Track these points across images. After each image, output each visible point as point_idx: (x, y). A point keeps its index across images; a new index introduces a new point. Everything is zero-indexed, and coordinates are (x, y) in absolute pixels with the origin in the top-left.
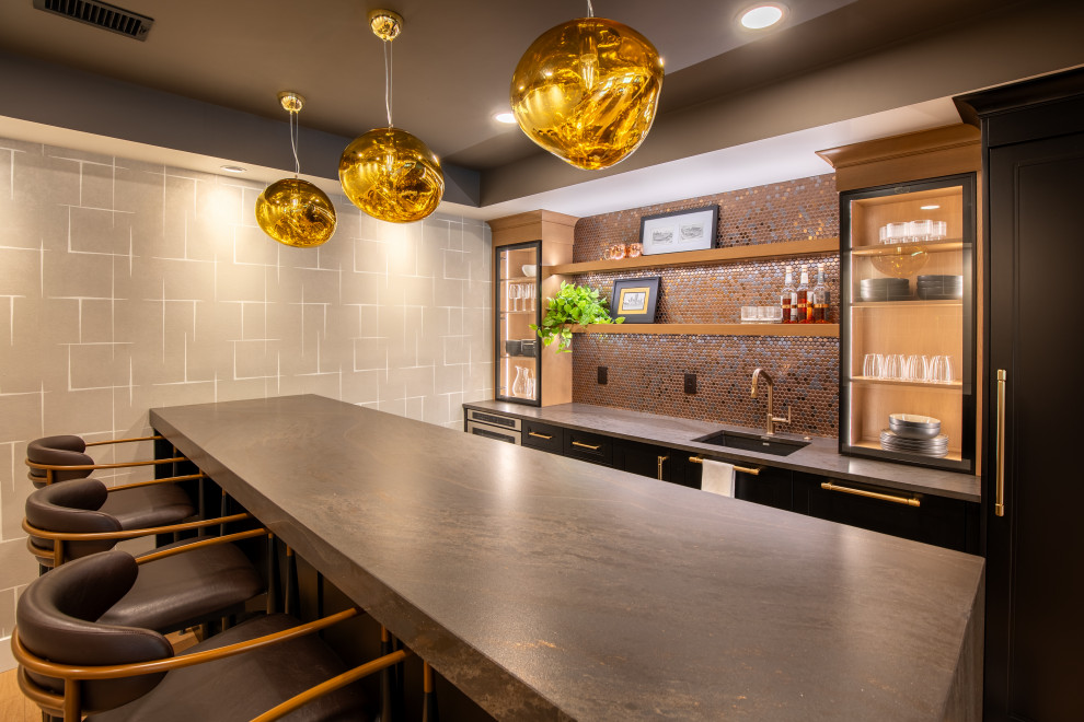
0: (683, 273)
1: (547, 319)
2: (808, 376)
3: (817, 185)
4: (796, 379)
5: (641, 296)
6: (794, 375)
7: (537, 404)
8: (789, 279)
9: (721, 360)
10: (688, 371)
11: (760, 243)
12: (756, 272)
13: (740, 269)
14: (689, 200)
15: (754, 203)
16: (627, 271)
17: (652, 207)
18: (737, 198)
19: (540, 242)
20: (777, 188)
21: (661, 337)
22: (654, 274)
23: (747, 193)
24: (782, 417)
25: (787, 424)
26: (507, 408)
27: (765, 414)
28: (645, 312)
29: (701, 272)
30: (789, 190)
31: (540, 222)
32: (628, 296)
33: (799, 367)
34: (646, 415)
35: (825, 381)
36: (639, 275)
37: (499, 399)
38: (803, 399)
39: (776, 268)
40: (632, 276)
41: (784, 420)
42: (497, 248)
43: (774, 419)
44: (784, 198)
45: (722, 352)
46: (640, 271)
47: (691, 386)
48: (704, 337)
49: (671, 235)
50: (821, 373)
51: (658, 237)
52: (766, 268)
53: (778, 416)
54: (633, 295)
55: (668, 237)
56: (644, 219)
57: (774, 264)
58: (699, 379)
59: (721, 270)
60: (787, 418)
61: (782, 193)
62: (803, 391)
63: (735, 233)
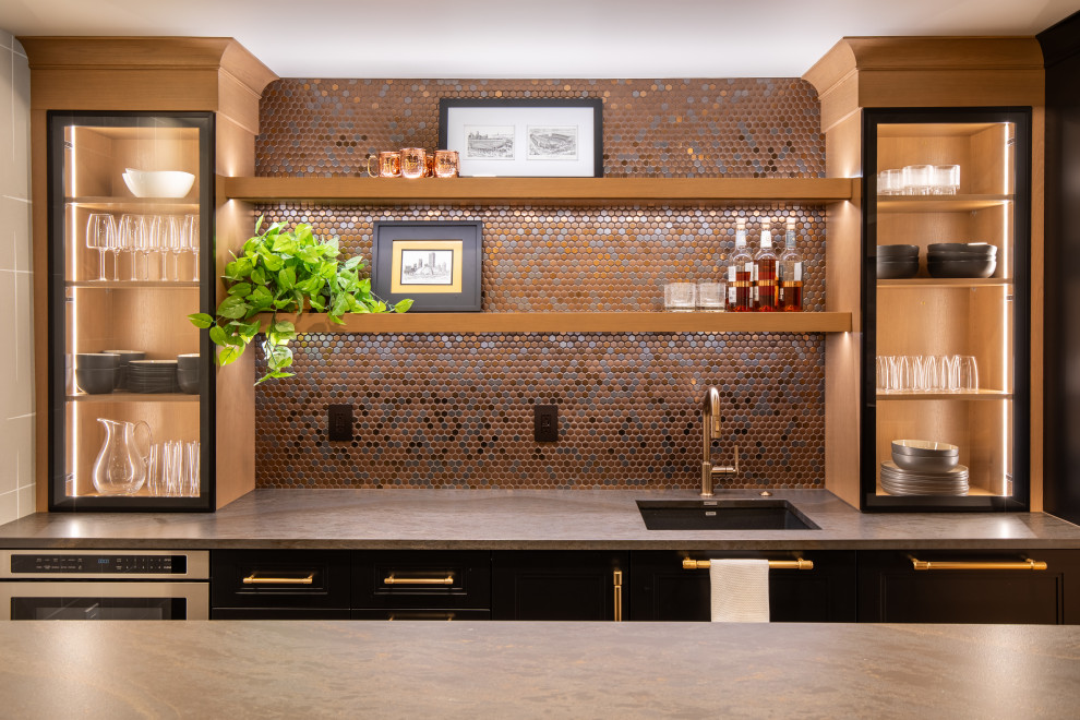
0: (531, 218)
1: (228, 301)
2: (752, 395)
3: (766, 93)
4: (733, 401)
5: (443, 258)
6: (730, 394)
7: (204, 505)
8: (741, 240)
9: (606, 377)
10: (541, 402)
11: (674, 175)
12: (669, 225)
13: (640, 218)
14: (542, 82)
15: (665, 106)
16: (402, 205)
17: (461, 81)
18: (636, 94)
19: (212, 116)
20: (705, 87)
21: (482, 337)
22: (469, 216)
23: (654, 88)
24: (726, 465)
25: (734, 474)
26: (75, 528)
27: (698, 463)
28: (457, 288)
29: (566, 218)
30: (723, 93)
31: (214, 69)
32: (411, 259)
33: (737, 382)
34: (451, 493)
35: (777, 401)
36: (432, 215)
37: (57, 506)
38: (745, 432)
39: (702, 219)
40: (416, 215)
41: (730, 469)
42: (51, 114)
43: (715, 469)
44: (716, 106)
45: (608, 362)
46: (434, 206)
47: (546, 427)
48: (573, 337)
49: (509, 144)
50: (770, 388)
51: (479, 144)
52: (685, 219)
53: (719, 465)
54: (425, 256)
55: (505, 146)
56: (446, 104)
57: (698, 213)
58: (564, 414)
59: (605, 219)
60: (733, 464)
61: (713, 97)
62: (745, 419)
63: (631, 154)
